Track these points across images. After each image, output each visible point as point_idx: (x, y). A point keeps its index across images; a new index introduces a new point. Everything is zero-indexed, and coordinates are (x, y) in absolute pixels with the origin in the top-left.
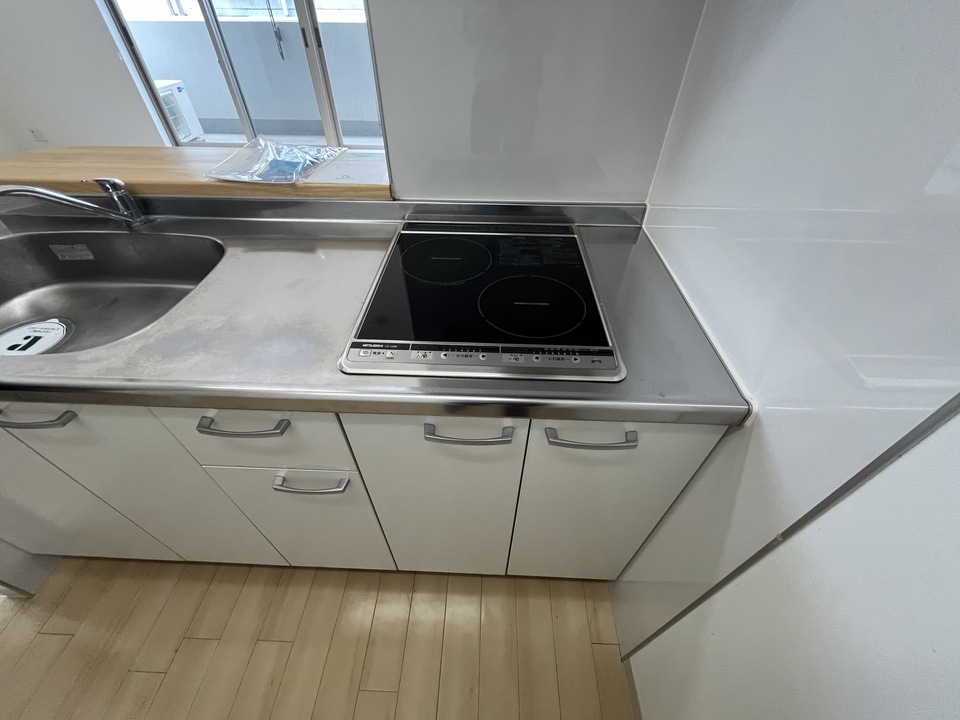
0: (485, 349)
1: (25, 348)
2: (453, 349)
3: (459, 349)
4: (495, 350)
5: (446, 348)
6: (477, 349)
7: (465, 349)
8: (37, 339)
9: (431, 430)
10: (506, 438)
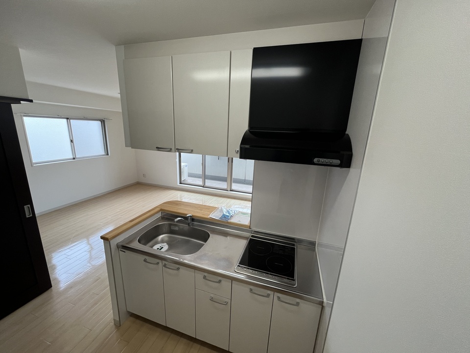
0: (266, 273)
1: (160, 249)
2: (259, 271)
3: (260, 272)
4: (268, 274)
5: (257, 271)
6: (264, 273)
7: (262, 272)
8: (162, 248)
9: (251, 290)
10: (268, 296)
